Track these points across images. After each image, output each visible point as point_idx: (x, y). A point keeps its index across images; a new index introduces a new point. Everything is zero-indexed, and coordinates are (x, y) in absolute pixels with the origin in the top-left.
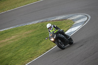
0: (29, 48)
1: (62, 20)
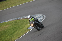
0: (7, 36)
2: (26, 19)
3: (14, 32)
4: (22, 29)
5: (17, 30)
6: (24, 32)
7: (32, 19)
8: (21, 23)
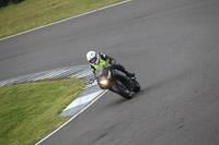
1: (59, 79)
2: (52, 79)
3: (12, 127)
4: (40, 118)
5: (21, 121)
6: (48, 125)
7: (103, 63)
8: (36, 95)
